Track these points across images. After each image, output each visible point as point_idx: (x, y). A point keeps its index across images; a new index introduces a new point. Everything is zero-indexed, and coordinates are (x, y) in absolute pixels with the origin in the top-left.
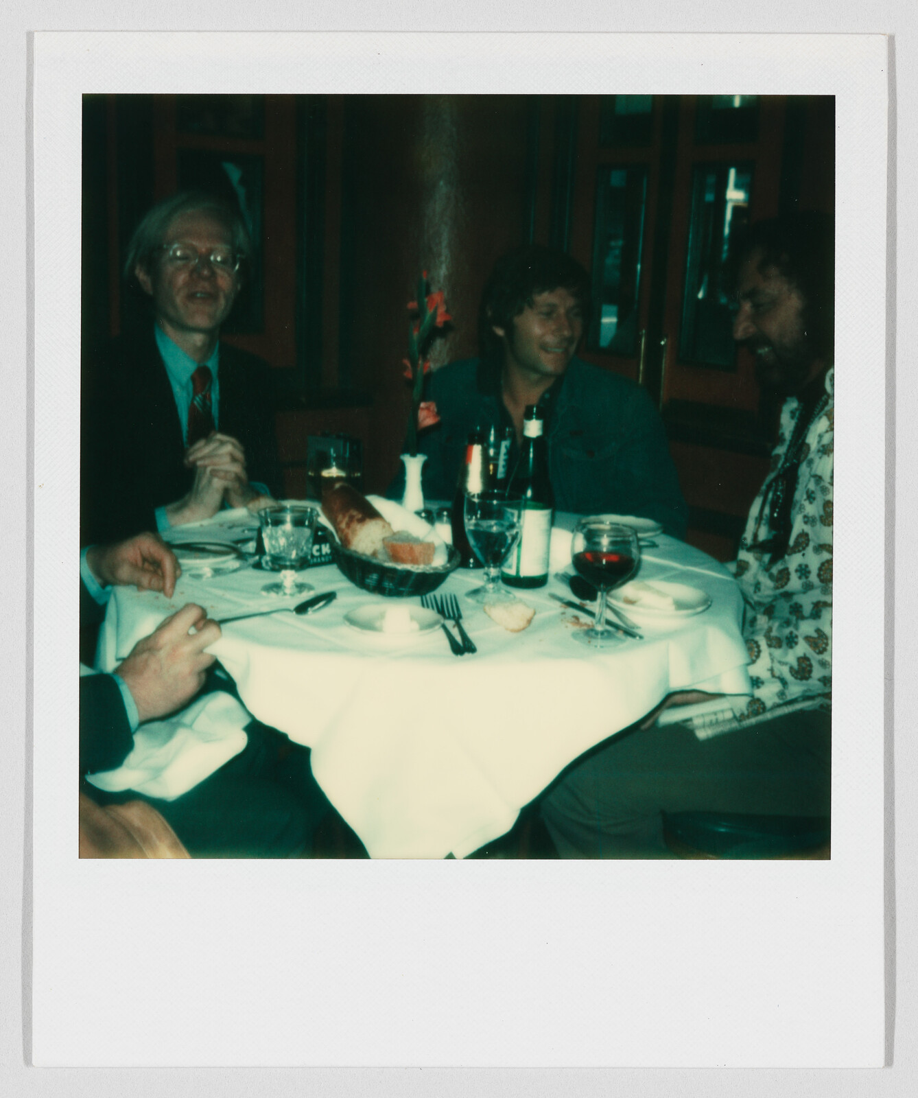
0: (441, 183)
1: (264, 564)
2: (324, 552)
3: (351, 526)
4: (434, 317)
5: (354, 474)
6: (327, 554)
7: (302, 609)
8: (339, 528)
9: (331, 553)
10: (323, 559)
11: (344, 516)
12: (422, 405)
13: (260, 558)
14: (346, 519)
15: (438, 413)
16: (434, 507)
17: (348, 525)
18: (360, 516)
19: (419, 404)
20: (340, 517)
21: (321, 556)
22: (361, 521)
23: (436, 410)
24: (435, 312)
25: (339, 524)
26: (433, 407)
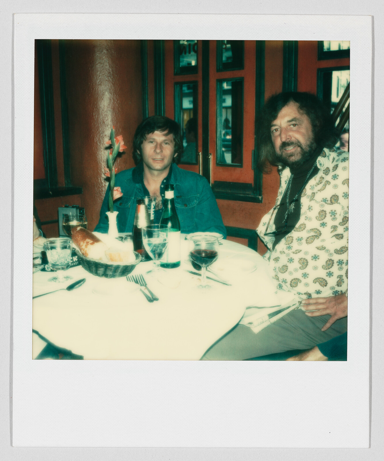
0: (106, 93)
1: (46, 269)
2: (74, 261)
3: (88, 247)
4: (118, 148)
5: (84, 223)
6: (76, 261)
7: (71, 288)
8: (82, 248)
9: (78, 261)
10: (74, 264)
11: (84, 243)
12: (115, 188)
13: (44, 266)
14: (85, 244)
15: (122, 192)
16: (123, 235)
17: (86, 246)
18: (92, 242)
19: (114, 188)
20: (82, 243)
21: (73, 262)
22: (92, 244)
23: (121, 190)
24: (119, 146)
25: (81, 246)
26: (120, 189)
